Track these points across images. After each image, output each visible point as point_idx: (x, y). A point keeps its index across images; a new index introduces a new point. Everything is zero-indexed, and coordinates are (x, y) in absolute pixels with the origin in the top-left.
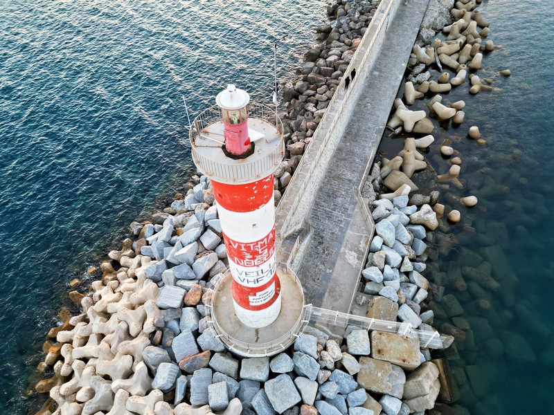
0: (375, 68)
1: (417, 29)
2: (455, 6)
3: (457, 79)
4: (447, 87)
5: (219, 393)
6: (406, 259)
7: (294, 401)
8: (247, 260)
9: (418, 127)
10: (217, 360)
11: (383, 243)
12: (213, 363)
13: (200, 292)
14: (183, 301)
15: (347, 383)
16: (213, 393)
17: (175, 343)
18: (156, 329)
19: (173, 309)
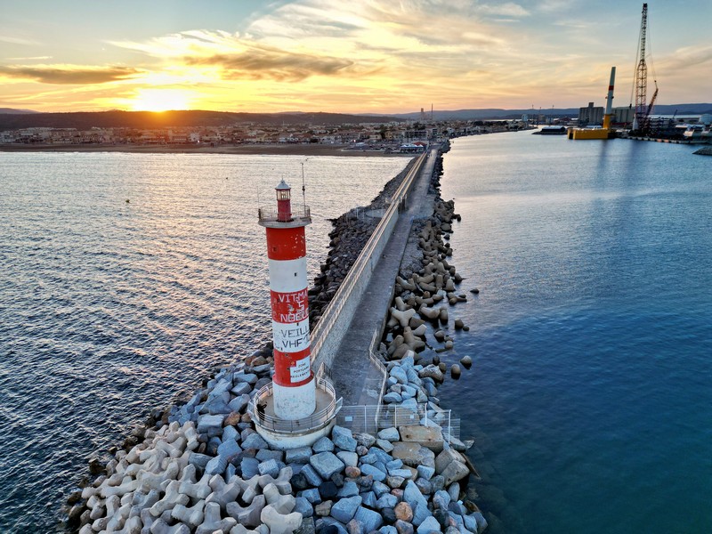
0: (368, 290)
1: (397, 269)
2: (425, 258)
3: (437, 296)
4: (430, 300)
5: (269, 465)
6: (420, 392)
7: (338, 465)
8: (291, 314)
9: (412, 323)
10: (263, 453)
11: (398, 382)
12: (259, 455)
13: (238, 415)
14: (223, 422)
15: (384, 456)
16: (264, 467)
17: (220, 449)
18: (200, 443)
19: (215, 427)
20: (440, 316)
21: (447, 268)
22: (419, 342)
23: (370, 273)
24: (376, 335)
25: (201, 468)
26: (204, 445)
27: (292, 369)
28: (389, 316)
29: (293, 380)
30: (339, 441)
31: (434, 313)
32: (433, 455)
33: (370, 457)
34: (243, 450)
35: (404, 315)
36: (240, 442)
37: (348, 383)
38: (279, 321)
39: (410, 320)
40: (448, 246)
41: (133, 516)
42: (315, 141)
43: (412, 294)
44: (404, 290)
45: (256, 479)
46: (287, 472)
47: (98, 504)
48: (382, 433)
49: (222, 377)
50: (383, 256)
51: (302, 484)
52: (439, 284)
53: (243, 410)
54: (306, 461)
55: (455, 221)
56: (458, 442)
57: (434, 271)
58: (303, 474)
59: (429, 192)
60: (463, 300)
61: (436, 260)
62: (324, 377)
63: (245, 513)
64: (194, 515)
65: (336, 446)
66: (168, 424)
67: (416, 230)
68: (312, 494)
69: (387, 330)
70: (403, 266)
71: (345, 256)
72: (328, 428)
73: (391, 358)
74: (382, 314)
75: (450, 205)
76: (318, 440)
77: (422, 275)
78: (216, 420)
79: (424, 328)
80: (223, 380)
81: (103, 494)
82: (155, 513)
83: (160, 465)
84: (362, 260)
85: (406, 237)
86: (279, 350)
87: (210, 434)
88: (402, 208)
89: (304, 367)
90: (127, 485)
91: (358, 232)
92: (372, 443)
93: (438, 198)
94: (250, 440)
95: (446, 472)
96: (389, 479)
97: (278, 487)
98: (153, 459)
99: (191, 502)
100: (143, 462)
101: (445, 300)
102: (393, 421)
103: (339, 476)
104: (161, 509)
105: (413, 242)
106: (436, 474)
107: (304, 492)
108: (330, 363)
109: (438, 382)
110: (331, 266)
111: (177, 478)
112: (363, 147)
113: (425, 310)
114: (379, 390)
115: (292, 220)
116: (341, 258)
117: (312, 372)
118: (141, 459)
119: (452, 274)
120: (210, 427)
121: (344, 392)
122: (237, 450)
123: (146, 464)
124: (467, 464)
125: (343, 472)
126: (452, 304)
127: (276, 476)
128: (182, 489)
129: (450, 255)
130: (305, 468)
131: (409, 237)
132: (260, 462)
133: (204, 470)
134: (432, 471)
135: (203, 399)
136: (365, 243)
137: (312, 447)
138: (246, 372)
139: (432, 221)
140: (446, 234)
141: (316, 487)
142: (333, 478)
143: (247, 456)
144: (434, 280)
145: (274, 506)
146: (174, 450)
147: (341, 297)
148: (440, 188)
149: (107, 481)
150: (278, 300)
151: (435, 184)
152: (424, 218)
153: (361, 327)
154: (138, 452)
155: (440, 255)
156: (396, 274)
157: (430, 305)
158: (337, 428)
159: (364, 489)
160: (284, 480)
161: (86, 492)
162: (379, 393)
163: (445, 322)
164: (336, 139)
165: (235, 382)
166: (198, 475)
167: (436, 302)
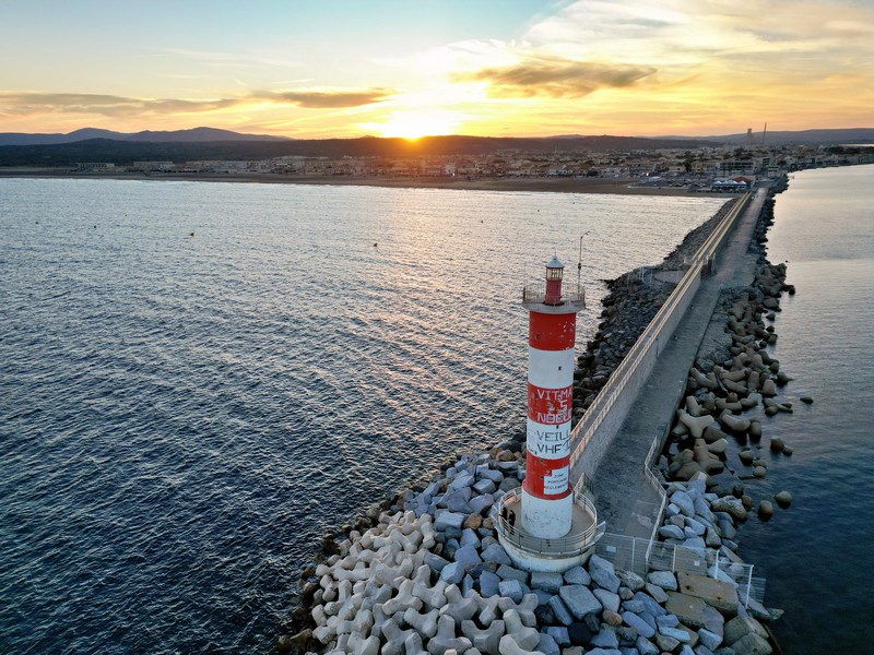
1: (693, 358)
2: (734, 345)
3: (748, 401)
4: (738, 405)
5: (511, 586)
6: (711, 531)
7: (594, 606)
8: (550, 414)
9: (707, 434)
10: (504, 570)
11: (681, 512)
12: (500, 571)
13: (480, 518)
14: (463, 524)
15: (655, 607)
16: (506, 587)
17: (458, 554)
18: (437, 543)
19: (454, 527)
20: (750, 429)
21: (767, 361)
22: (715, 462)
23: (653, 360)
24: (655, 443)
25: (437, 572)
26: (440, 545)
27: (546, 479)
28: (676, 420)
29: (546, 492)
30: (596, 576)
31: (741, 424)
32: (722, 619)
33: (636, 604)
34: (483, 561)
35: (697, 423)
36: (480, 550)
37: (613, 502)
38: (536, 420)
39: (705, 430)
40: (771, 329)
41: (365, 609)
42: (594, 174)
43: (711, 394)
44: (701, 386)
45: (495, 599)
46: (532, 600)
47: (331, 585)
48: (653, 576)
49: (464, 467)
50: (673, 338)
51: (548, 618)
52: (753, 385)
53: (485, 513)
54: (555, 592)
55: (785, 295)
56: (759, 608)
57: (747, 364)
58: (550, 607)
59: (750, 250)
60: (787, 410)
61: (751, 350)
62: (583, 492)
63: (481, 636)
64: (427, 625)
65: (592, 581)
66: (403, 511)
67: (724, 304)
68: (560, 633)
69: (671, 438)
70: (703, 353)
71: (622, 332)
72: (584, 557)
73: (673, 477)
74: (666, 418)
75: (780, 271)
76: (570, 569)
77: (728, 368)
78: (455, 520)
79: (725, 443)
80: (464, 472)
81: (335, 576)
82: (388, 612)
83: (395, 558)
84: (645, 341)
85: (709, 313)
86: (533, 453)
87: (448, 534)
88: (707, 272)
89: (562, 478)
90: (360, 572)
91: (641, 300)
92: (641, 586)
93: (762, 260)
94: (491, 552)
95: (738, 645)
96: (659, 638)
97: (521, 616)
98: (387, 549)
99: (424, 609)
100: (376, 550)
101: (760, 407)
102: (670, 563)
103: (594, 619)
104: (394, 608)
105: (718, 320)
106: (723, 645)
107: (550, 629)
108: (592, 472)
109: (738, 520)
110: (602, 344)
111: (410, 577)
112: (658, 183)
113: (729, 418)
114: (653, 519)
115: (562, 304)
116: (615, 335)
117: (570, 485)
118: (375, 545)
119: (775, 371)
120: (449, 526)
121: (607, 513)
122: (476, 559)
123: (380, 553)
124: (769, 640)
125: (600, 615)
126: (770, 414)
127: (518, 602)
128: (416, 591)
129: (773, 343)
130: (554, 600)
131: (714, 313)
132: (502, 580)
133: (439, 575)
134: (718, 639)
135: (441, 490)
136: (651, 317)
137: (563, 575)
138: (491, 468)
139: (750, 292)
140: (770, 312)
141: (565, 626)
142: (586, 620)
143: (487, 569)
144: (746, 378)
145: (514, 638)
146: (409, 545)
147: (612, 390)
148: (766, 244)
149: (341, 562)
150: (537, 396)
151: (759, 239)
152: (739, 288)
153: (636, 431)
154: (373, 537)
155: (758, 343)
156: (691, 364)
157: (736, 412)
158: (595, 558)
159: (624, 643)
160: (528, 608)
161: (320, 569)
162: (654, 522)
163: (756, 438)
164: (622, 171)
165: (477, 477)
166: (433, 580)
167: (746, 408)
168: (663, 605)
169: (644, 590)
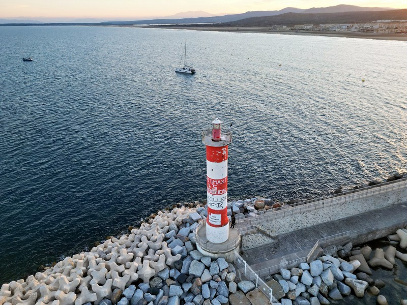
7: (198, 274)
8: (209, 188)
15: (224, 291)
19: (192, 220)
27: (210, 216)
36: (191, 232)
46: (177, 257)
51: (178, 266)
58: (182, 263)
65: (209, 266)
76: (207, 256)
92: (229, 280)
107: (174, 270)
122: (185, 234)
125: (196, 278)
127: (173, 254)
130: (185, 262)
137: (203, 257)
141: (181, 273)
142: (190, 276)
143: (182, 239)
158: (221, 259)
160: (173, 258)
168: (230, 293)
169: (227, 283)
